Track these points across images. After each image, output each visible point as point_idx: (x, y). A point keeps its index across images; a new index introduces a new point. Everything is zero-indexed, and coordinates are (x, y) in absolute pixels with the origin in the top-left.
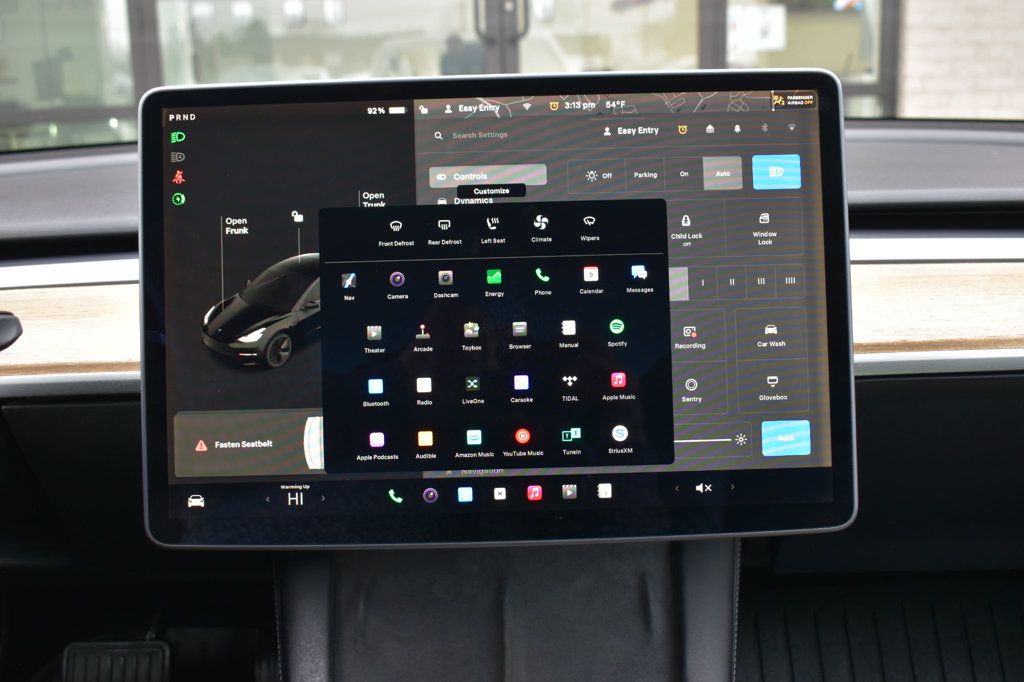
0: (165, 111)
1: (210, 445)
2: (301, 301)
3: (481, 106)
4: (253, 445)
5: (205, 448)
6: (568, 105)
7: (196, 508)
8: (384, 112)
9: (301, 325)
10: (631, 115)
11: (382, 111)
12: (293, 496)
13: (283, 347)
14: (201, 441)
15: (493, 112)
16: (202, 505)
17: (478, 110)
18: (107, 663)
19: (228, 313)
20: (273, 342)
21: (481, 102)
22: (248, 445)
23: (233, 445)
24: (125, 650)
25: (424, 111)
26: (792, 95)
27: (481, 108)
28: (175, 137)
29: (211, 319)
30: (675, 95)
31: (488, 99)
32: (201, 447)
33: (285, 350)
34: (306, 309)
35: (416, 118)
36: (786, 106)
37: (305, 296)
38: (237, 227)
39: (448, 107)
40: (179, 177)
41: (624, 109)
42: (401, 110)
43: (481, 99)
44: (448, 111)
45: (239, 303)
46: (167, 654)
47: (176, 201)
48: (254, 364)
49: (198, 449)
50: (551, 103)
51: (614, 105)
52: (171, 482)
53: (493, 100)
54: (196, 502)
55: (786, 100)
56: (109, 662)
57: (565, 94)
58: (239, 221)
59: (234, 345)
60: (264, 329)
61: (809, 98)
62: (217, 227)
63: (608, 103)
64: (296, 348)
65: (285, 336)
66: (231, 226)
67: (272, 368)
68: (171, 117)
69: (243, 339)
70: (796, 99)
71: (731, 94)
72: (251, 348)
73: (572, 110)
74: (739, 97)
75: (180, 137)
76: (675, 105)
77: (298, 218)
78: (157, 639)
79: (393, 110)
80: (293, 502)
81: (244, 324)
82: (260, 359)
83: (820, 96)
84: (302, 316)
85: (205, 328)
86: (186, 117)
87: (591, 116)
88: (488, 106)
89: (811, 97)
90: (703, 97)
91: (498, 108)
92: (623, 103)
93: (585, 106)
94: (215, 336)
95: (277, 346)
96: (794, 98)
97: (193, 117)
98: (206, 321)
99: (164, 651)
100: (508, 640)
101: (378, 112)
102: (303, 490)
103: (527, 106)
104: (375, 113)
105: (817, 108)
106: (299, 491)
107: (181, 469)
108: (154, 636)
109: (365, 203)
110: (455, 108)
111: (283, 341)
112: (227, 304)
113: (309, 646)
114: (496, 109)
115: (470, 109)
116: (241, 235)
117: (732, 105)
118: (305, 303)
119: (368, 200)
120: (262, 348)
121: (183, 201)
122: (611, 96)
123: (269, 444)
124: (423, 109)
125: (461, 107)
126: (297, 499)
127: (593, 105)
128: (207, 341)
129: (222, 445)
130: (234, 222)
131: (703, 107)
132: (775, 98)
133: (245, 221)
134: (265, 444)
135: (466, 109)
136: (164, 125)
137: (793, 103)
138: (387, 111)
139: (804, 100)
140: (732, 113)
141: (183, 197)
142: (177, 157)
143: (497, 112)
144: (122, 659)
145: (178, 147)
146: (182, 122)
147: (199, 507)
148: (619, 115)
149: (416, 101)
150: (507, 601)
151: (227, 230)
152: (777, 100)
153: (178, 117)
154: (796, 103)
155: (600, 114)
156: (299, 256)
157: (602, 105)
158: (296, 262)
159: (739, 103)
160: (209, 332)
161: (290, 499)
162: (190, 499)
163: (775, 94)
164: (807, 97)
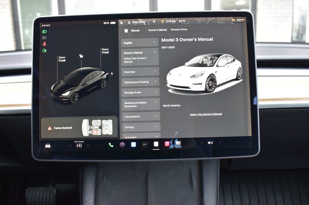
0: (41, 23)
1: (52, 128)
2: (82, 83)
3: (139, 21)
4: (66, 128)
5: (51, 129)
6: (167, 21)
7: (48, 148)
8: (109, 23)
9: (81, 90)
10: (187, 24)
11: (108, 23)
12: (78, 144)
13: (76, 97)
14: (50, 127)
15: (143, 23)
16: (50, 147)
17: (138, 23)
18: (38, 194)
19: (59, 86)
20: (73, 96)
21: (139, 20)
22: (64, 128)
23: (60, 128)
24: (43, 190)
25: (122, 23)
26: (238, 18)
27: (140, 22)
28: (44, 32)
29: (53, 88)
30: (201, 18)
31: (142, 19)
32: (50, 129)
33: (76, 98)
34: (83, 85)
35: (119, 25)
36: (236, 22)
37: (83, 81)
38: (62, 59)
39: (129, 22)
40: (44, 44)
41: (185, 22)
42: (114, 23)
43: (140, 19)
44: (129, 23)
45: (62, 83)
46: (55, 191)
47: (43, 51)
48: (66, 102)
49: (49, 129)
50: (162, 21)
51: (182, 21)
52: (40, 140)
53: (144, 20)
54: (48, 146)
55: (236, 20)
56: (39, 193)
57: (166, 18)
58: (63, 58)
59: (60, 96)
60: (70, 91)
61: (243, 20)
62: (56, 59)
63: (180, 21)
64: (80, 98)
65: (76, 93)
66: (60, 59)
67: (73, 104)
68: (43, 25)
69: (63, 95)
70: (239, 20)
71: (219, 18)
72: (66, 98)
73: (169, 23)
74: (221, 19)
75: (45, 31)
76: (201, 21)
77: (81, 56)
78: (52, 187)
79: (112, 23)
80: (78, 146)
81: (64, 90)
82: (69, 101)
83: (246, 19)
84: (82, 87)
85: (52, 91)
86: (47, 26)
87: (174, 25)
88: (142, 21)
89: (244, 19)
90: (210, 19)
91: (145, 22)
92: (184, 21)
93: (172, 22)
94: (55, 94)
95: (74, 97)
96: (239, 19)
97: (49, 25)
98: (52, 89)
99: (54, 190)
100: (149, 190)
101: (107, 23)
102: (82, 143)
103: (154, 22)
104: (106, 24)
105: (246, 23)
106: (80, 143)
107: (43, 136)
108: (52, 186)
109: (102, 52)
110: (131, 22)
111: (76, 96)
112: (59, 83)
113: (89, 191)
114: (144, 22)
115: (136, 22)
116: (63, 62)
117: (219, 22)
118: (83, 83)
119: (103, 51)
120: (69, 98)
121: (46, 51)
122: (180, 18)
123: (71, 128)
124: (121, 22)
125: (133, 22)
126: (79, 145)
127: (175, 21)
128: (52, 95)
129: (56, 128)
130: (61, 58)
131: (210, 22)
132: (233, 19)
133: (65, 57)
134: (70, 128)
135: (135, 22)
136: (40, 28)
137: (238, 21)
138: (110, 23)
139: (242, 20)
140: (219, 24)
141: (46, 50)
142: (44, 38)
143: (144, 23)
144: (42, 192)
145: (44, 35)
146: (46, 27)
147: (49, 148)
148: (183, 24)
149: (119, 20)
150: (149, 178)
151: (59, 60)
152: (233, 20)
153: (45, 25)
154: (239, 21)
155: (177, 24)
156: (82, 69)
157: (178, 21)
158: (80, 70)
159: (221, 21)
160: (53, 92)
161: (77, 145)
162: (46, 145)
163: (233, 18)
164: (243, 19)
